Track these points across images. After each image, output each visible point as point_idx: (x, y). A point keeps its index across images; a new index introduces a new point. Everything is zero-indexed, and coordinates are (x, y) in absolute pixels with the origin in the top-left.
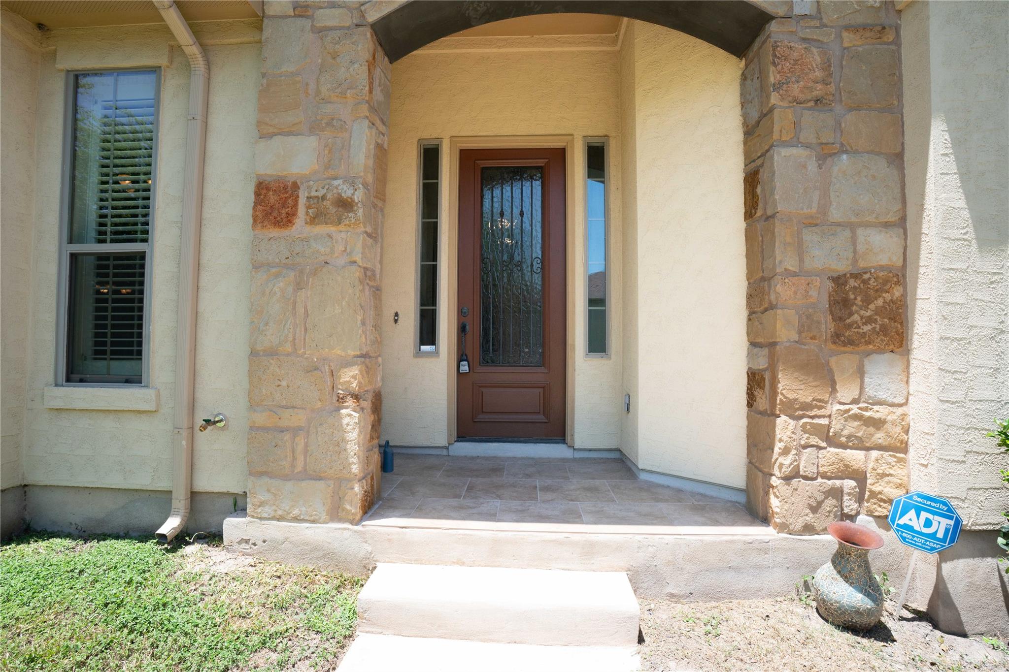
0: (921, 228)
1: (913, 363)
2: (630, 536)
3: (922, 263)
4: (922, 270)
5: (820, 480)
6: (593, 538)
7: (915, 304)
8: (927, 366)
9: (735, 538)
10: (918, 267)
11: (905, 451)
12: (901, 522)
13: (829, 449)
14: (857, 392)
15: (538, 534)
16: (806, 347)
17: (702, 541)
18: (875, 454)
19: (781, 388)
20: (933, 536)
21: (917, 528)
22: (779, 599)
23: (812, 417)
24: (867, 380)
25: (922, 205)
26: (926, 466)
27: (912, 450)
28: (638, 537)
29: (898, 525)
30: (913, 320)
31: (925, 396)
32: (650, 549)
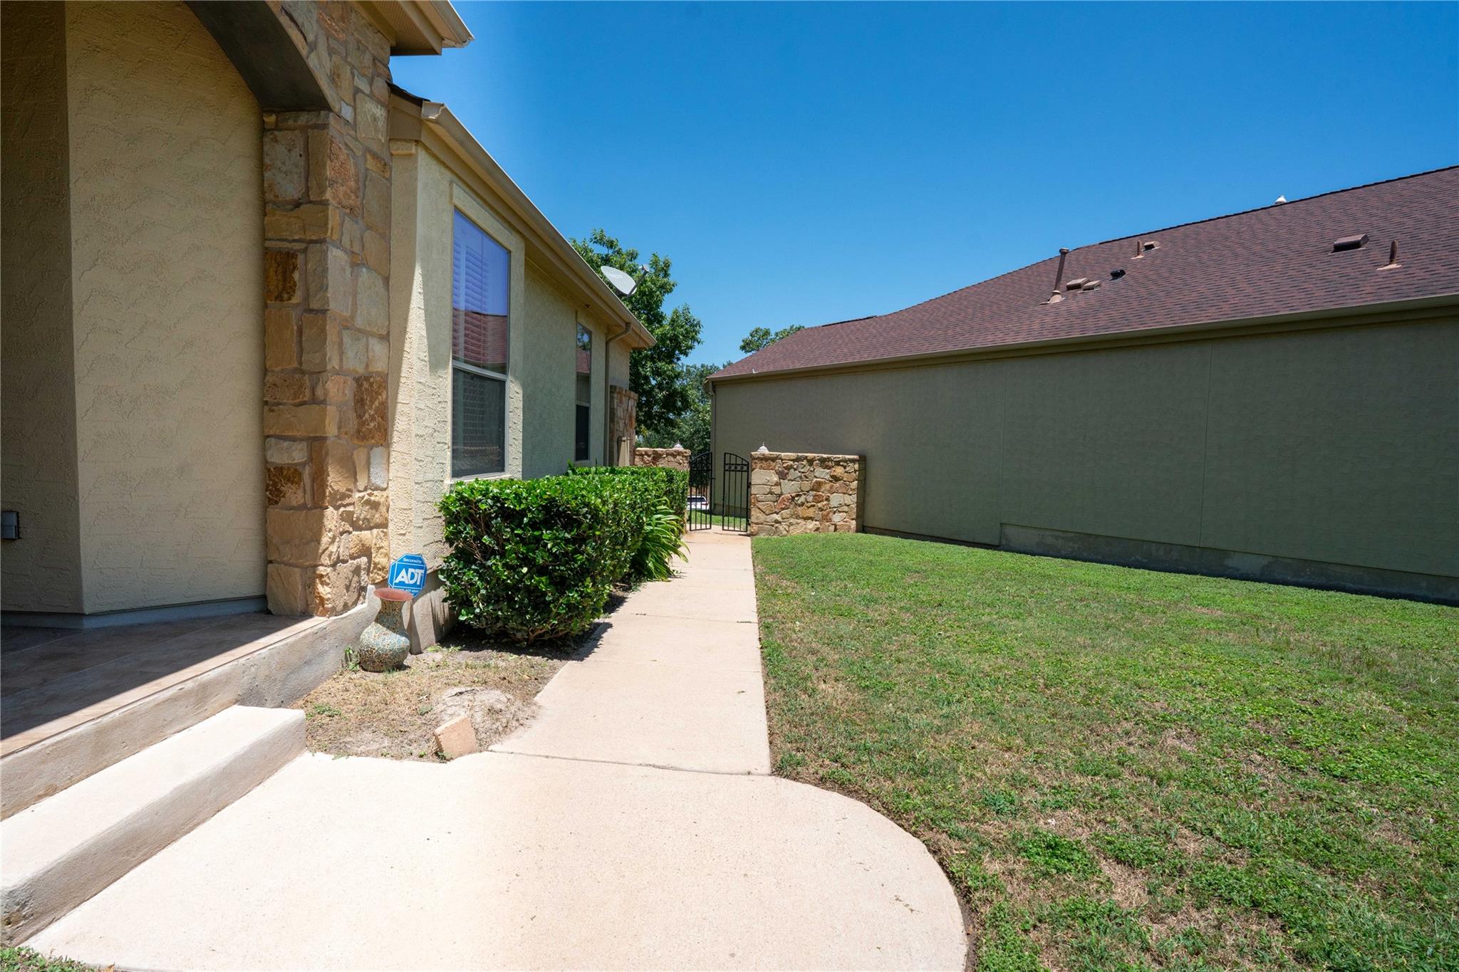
0: (403, 346)
1: (393, 454)
2: (235, 663)
3: (403, 375)
4: (403, 380)
5: (350, 561)
6: (206, 677)
7: (395, 407)
8: (406, 456)
9: (308, 632)
10: (399, 377)
11: (387, 527)
12: (397, 581)
13: (354, 533)
14: (366, 481)
15: (148, 699)
16: (341, 442)
17: (287, 644)
18: (375, 531)
19: (330, 481)
20: (415, 585)
21: (407, 582)
22: (335, 676)
23: (345, 506)
24: (372, 470)
25: (406, 328)
26: (404, 535)
27: (391, 525)
28: (242, 661)
29: (396, 584)
30: (394, 419)
31: (403, 480)
32: (253, 669)
